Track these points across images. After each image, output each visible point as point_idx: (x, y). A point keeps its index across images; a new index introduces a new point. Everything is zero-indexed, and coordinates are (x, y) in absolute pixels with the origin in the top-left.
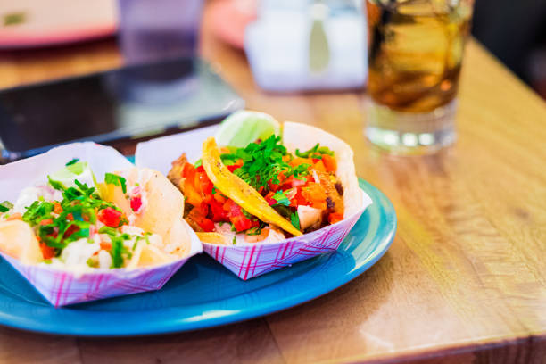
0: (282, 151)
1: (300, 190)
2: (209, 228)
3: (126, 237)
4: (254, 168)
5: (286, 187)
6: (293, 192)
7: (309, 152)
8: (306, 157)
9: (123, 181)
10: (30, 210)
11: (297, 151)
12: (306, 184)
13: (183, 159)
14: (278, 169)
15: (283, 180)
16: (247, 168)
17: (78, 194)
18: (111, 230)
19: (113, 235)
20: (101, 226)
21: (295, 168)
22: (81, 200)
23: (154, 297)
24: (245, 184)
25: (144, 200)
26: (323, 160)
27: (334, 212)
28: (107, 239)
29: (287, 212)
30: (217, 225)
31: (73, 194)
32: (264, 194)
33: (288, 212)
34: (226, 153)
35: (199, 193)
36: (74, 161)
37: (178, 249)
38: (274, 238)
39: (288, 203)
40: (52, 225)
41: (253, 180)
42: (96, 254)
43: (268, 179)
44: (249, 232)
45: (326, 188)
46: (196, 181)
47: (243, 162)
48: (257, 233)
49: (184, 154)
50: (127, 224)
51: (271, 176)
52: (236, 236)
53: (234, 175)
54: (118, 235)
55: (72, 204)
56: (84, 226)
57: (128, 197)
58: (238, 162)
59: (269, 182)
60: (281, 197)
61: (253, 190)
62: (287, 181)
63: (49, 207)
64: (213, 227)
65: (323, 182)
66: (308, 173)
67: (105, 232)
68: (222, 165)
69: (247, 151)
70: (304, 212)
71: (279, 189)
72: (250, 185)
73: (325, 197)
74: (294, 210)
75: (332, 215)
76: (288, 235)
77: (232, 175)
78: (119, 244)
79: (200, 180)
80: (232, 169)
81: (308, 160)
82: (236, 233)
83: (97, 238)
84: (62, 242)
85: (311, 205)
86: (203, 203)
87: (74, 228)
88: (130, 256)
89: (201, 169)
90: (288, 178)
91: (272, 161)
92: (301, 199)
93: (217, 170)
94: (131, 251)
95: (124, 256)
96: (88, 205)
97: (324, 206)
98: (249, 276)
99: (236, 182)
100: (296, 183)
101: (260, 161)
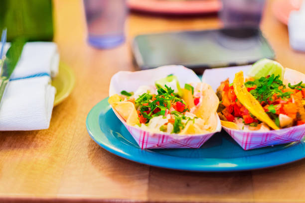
0: (280, 84)
1: (283, 106)
2: (231, 120)
3: (184, 118)
4: (261, 90)
5: (276, 103)
6: (279, 106)
7: (296, 86)
8: (293, 88)
9: (193, 88)
10: (141, 97)
11: (289, 84)
12: (287, 103)
13: (227, 81)
14: (273, 93)
15: (276, 98)
16: (258, 90)
17: (164, 92)
18: (177, 113)
19: (178, 116)
20: (173, 110)
21: (284, 93)
22: (164, 96)
23: (196, 151)
24: (254, 98)
25: (201, 100)
26: (302, 91)
27: (300, 120)
28: (174, 117)
29: (273, 116)
30: (236, 119)
31: (161, 92)
32: (263, 105)
33: (275, 117)
34: (251, 81)
35: (230, 100)
36: (171, 75)
37: (210, 128)
38: (263, 130)
39: (275, 112)
40: (148, 106)
41: (258, 97)
42: (166, 124)
43: (267, 98)
44: (251, 124)
45: (298, 106)
46: (229, 93)
47: (257, 87)
48: (255, 126)
49: (228, 78)
50: (189, 111)
51: (268, 96)
52: (245, 126)
53: (249, 94)
54: (181, 116)
55: (160, 97)
56: (163, 109)
57: (194, 97)
58: (254, 86)
59: (268, 99)
60: (272, 108)
61: (257, 102)
62: (277, 100)
63: (149, 97)
64: (234, 119)
65: (296, 103)
66: (290, 97)
67: (174, 114)
68: (244, 87)
69: (260, 81)
70: (283, 118)
71: (272, 104)
72: (257, 99)
73: (296, 111)
74: (277, 116)
75: (299, 122)
76: (271, 129)
77: (249, 93)
78: (179, 121)
79: (231, 93)
80: (249, 90)
81: (293, 90)
82: (245, 124)
83: (169, 117)
84: (151, 116)
85: (287, 115)
86: (231, 106)
87: (158, 110)
88: (183, 128)
89: (232, 88)
90: (279, 98)
91: (271, 88)
92: (282, 111)
93: (240, 89)
94: (184, 126)
95: (181, 128)
96: (168, 98)
97: (294, 116)
98: (247, 149)
99: (249, 97)
100: (281, 102)
101: (265, 87)
